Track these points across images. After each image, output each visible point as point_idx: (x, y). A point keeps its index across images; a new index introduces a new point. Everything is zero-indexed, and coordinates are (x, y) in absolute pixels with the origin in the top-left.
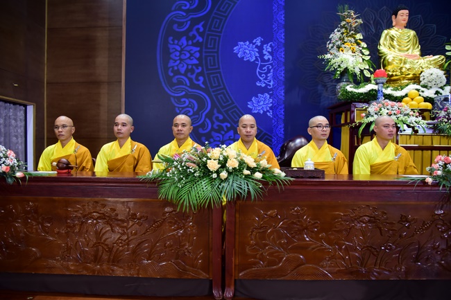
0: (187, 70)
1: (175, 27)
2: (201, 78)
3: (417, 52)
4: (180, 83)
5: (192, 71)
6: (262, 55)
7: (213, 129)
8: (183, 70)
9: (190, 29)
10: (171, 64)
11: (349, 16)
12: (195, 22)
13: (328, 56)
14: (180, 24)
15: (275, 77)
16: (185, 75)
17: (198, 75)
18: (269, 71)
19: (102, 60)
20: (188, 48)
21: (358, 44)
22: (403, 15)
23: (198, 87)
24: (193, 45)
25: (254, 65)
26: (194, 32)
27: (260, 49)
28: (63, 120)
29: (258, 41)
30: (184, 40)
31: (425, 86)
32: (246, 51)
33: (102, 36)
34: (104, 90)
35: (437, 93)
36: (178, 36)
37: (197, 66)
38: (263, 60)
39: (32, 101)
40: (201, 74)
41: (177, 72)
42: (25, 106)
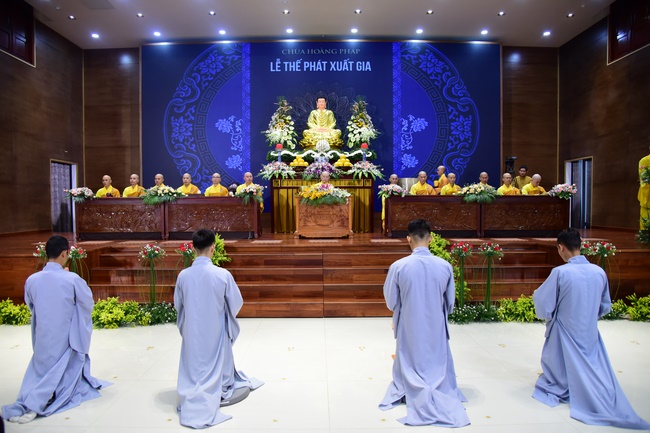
0: (184, 140)
1: (175, 109)
2: (194, 145)
3: (334, 124)
4: (180, 148)
5: (188, 141)
6: (235, 128)
7: (202, 180)
8: (181, 140)
9: (186, 111)
10: (173, 135)
11: (283, 105)
12: (189, 106)
13: (267, 131)
14: (179, 108)
15: (244, 144)
16: (183, 143)
17: (192, 143)
18: (239, 139)
19: (126, 130)
20: (185, 124)
21: (287, 124)
22: (321, 102)
23: (192, 151)
24: (188, 122)
25: (229, 135)
26: (189, 113)
27: (234, 124)
28: (106, 177)
29: (232, 119)
30: (181, 119)
31: (317, 151)
32: (224, 125)
33: (125, 112)
34: (128, 153)
35: (322, 155)
36: (177, 116)
37: (191, 137)
38: (236, 132)
39: (75, 162)
40: (194, 142)
41: (177, 141)
42: (70, 165)
